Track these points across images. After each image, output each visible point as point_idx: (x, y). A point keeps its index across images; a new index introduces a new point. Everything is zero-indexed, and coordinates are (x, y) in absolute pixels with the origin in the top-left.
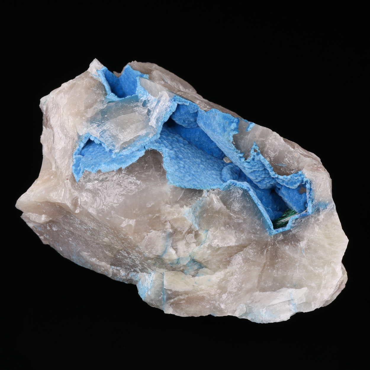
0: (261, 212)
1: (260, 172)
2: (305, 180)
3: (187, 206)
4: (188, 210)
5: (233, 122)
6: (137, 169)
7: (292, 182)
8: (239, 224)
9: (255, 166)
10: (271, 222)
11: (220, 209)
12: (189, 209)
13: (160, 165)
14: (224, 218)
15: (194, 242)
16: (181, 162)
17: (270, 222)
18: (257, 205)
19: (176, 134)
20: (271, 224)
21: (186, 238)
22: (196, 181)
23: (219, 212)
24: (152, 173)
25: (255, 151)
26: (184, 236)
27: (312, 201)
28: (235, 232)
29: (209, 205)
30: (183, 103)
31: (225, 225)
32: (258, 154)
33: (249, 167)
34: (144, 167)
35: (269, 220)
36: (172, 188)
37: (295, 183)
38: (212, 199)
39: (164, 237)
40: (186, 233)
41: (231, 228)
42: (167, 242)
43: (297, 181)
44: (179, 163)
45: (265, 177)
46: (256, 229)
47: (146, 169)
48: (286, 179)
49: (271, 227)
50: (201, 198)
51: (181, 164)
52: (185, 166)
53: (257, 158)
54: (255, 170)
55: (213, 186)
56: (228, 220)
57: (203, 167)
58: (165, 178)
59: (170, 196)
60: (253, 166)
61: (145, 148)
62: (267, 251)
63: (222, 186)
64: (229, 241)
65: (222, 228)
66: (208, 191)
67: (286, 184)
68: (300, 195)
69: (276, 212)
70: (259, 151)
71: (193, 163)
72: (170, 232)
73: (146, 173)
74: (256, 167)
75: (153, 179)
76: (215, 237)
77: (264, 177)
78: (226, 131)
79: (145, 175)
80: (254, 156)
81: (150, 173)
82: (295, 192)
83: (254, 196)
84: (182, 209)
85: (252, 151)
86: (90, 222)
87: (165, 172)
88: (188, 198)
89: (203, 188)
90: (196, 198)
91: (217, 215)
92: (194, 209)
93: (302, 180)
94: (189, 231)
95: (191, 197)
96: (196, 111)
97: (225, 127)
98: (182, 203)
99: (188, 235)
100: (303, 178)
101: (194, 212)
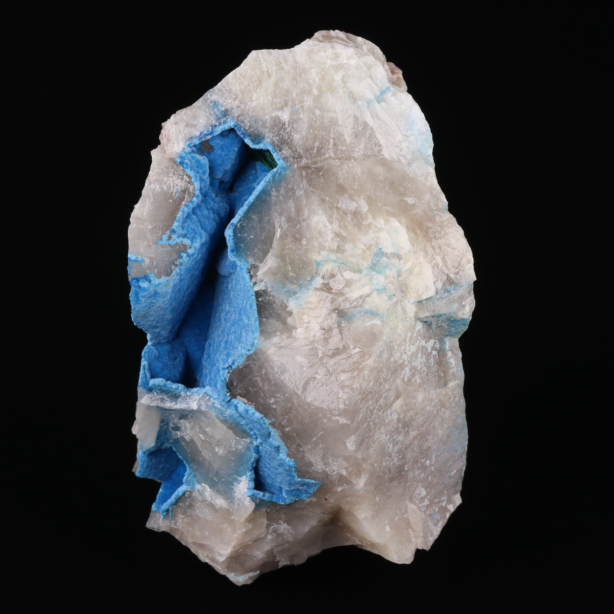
0: (259, 195)
1: (202, 219)
2: (188, 149)
3: (286, 307)
4: (293, 301)
5: (140, 287)
6: (262, 401)
7: (197, 167)
8: (289, 220)
9: (194, 230)
10: (268, 174)
11: (276, 256)
13: (242, 369)
14: (288, 244)
15: (342, 275)
16: (230, 340)
17: (269, 176)
18: (250, 205)
19: (203, 365)
20: (271, 173)
21: (340, 290)
22: (245, 307)
23: (282, 257)
24: (257, 376)
25: (170, 238)
26: (336, 294)
27: (216, 126)
28: (304, 220)
29: (275, 274)
30: (146, 371)
31: (299, 240)
32: (173, 231)
33: (199, 238)
34: (254, 391)
36: (263, 338)
37: (198, 161)
38: (265, 273)
39: (348, 322)
40: (331, 293)
41: (299, 229)
42: (354, 315)
43: (193, 161)
44: (231, 342)
45: (207, 209)
46: (287, 192)
47: (255, 387)
48: (196, 177)
49: (275, 172)
50: (270, 289)
51: (231, 339)
52: (233, 332)
53: (180, 231)
55: (246, 280)
56: (290, 239)
57: (227, 305)
58: (255, 353)
59: (277, 336)
60: (196, 233)
61: (229, 401)
62: (315, 163)
63: (242, 266)
64: (321, 225)
65: (304, 242)
66: (255, 283)
67: (205, 175)
68: (215, 147)
69: (258, 173)
70: (168, 232)
71: (227, 322)
72: (337, 316)
73: (261, 384)
74: (196, 228)
75: (264, 371)
76: (322, 248)
78: (155, 291)
79: (263, 385)
80: (178, 237)
81: (259, 379)
82: (212, 156)
83: (239, 215)
84: (295, 311)
85: (172, 242)
86: (376, 441)
87: (249, 358)
88: (274, 308)
89: (252, 292)
90: (271, 298)
91: (287, 257)
92: (289, 293)
93: (189, 153)
94: (327, 288)
95: (271, 305)
96: (153, 348)
97: (150, 295)
98: (283, 315)
99: (332, 289)
100: (186, 153)
101: (294, 293)
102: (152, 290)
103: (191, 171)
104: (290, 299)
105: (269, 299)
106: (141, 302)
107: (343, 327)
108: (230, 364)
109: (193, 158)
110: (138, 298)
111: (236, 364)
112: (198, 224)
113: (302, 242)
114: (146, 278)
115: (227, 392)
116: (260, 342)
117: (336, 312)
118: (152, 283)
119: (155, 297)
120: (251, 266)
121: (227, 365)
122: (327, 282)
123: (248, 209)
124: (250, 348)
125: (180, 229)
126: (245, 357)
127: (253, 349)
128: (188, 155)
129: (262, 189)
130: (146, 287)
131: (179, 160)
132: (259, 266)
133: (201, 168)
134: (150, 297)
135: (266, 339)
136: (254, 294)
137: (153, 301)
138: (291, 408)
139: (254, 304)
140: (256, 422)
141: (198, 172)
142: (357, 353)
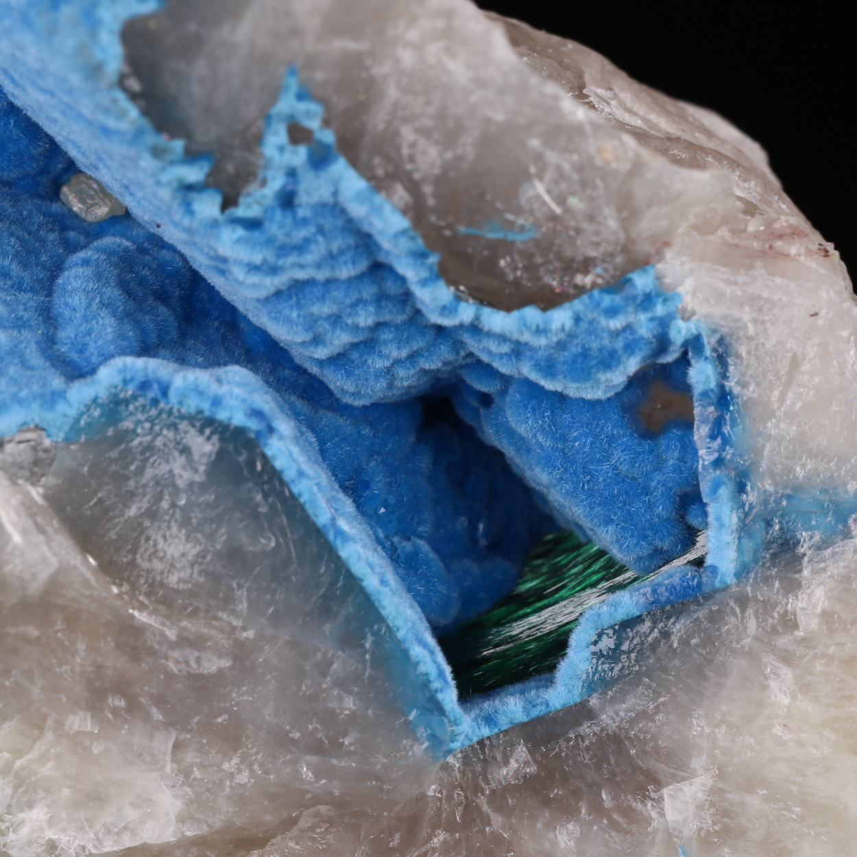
0: (362, 591)
1: (337, 294)
2: (680, 332)
7: (585, 354)
8: (203, 686)
9: (300, 248)
10: (440, 657)
11: (55, 584)
18: (331, 537)
20: (441, 674)
25: (297, 134)
27: (741, 489)
28: (177, 746)
32: (320, 159)
33: (257, 258)
35: (425, 645)
37: (609, 360)
41: (147, 718)
43: (619, 344)
45: (378, 326)
46: (329, 717)
48: (540, 331)
49: (440, 696)
53: (313, 190)
54: (301, 275)
56: (114, 662)
60: (283, 250)
63: (61, 407)
64: (132, 814)
65: (80, 722)
67: (537, 366)
68: (647, 445)
69: (468, 563)
70: (328, 137)
74: (309, 258)
77: (370, 321)
80: (292, 173)
82: (612, 426)
83: (301, 474)
85: (276, 138)
91: (33, 632)
100: (665, 319)
109: (632, 345)
112: (320, 276)
113: (81, 713)
123: (314, 524)
128: (652, 325)
129: (384, 612)
141: (558, 346)
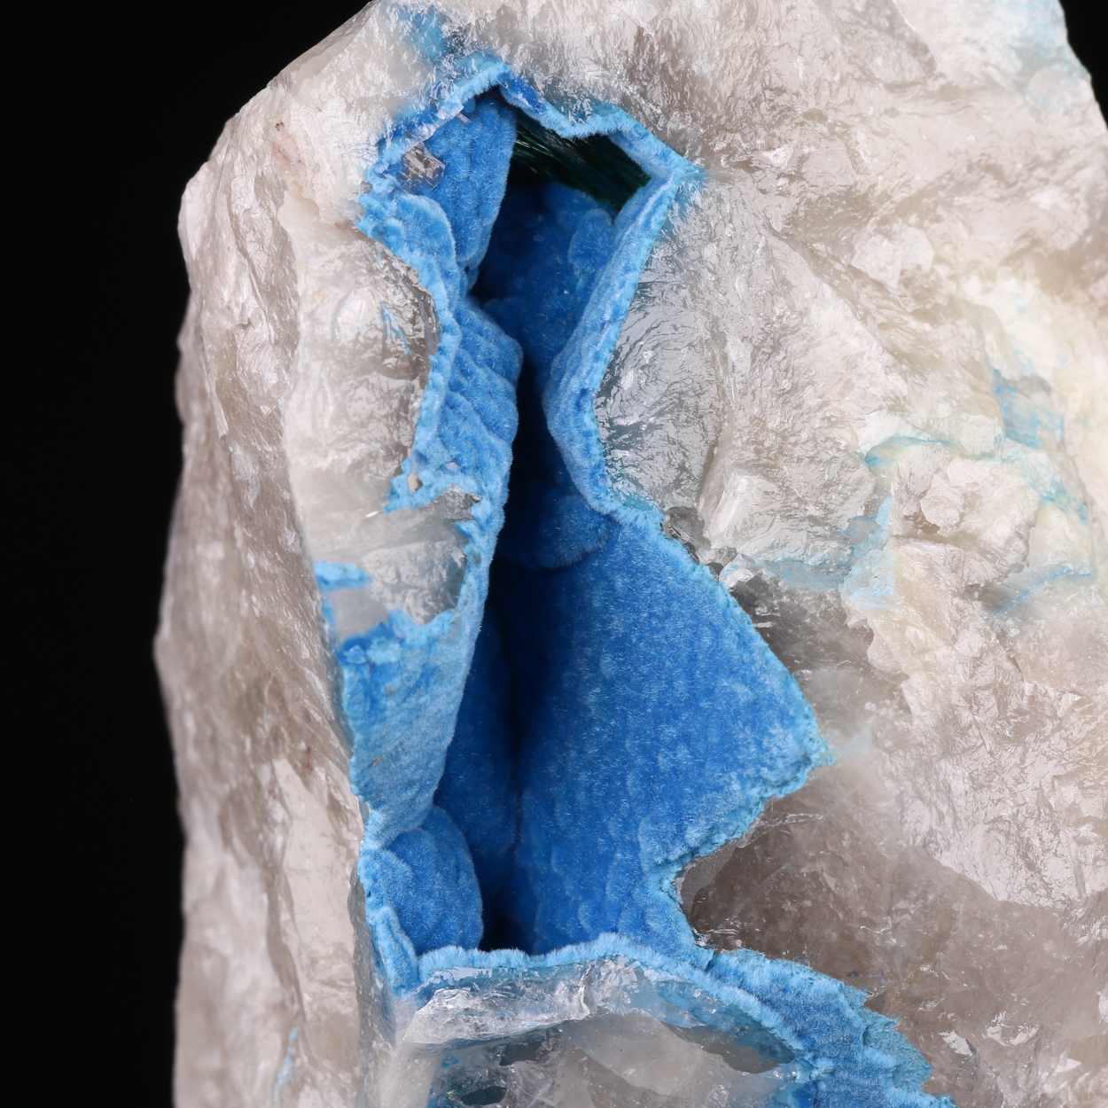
1: (479, 401)
2: (379, 185)
3: (842, 615)
4: (856, 594)
5: (370, 666)
6: (835, 935)
7: (426, 233)
9: (473, 442)
12: (849, 593)
13: (749, 849)
15: (946, 477)
16: (665, 767)
21: (958, 525)
23: (762, 464)
24: (814, 859)
25: (414, 483)
26: (953, 541)
28: (790, 334)
33: (492, 462)
34: (802, 910)
36: (837, 732)
39: (1023, 620)
40: (940, 540)
42: (1026, 593)
43: (410, 216)
44: (677, 771)
47: (807, 897)
48: (429, 267)
49: (671, 195)
50: (767, 575)
51: (673, 762)
52: (677, 741)
54: (484, 429)
58: (812, 790)
59: (869, 713)
60: (480, 451)
61: (710, 965)
66: (717, 568)
67: (447, 256)
72: (986, 608)
73: (831, 882)
74: (475, 433)
75: (847, 836)
78: (424, 666)
79: (841, 883)
80: (438, 474)
81: (821, 867)
84: (875, 624)
85: (424, 495)
87: (777, 809)
88: (810, 631)
89: (723, 597)
90: (785, 599)
92: (828, 573)
93: (391, 196)
94: (922, 529)
95: (800, 622)
96: (389, 855)
97: (412, 683)
98: (848, 643)
99: (938, 528)
100: (378, 196)
101: (838, 567)
102: (413, 666)
103: (411, 250)
104: (843, 589)
105: (781, 604)
106: (388, 713)
107: (1013, 640)
108: (693, 843)
109: (405, 207)
110: (374, 701)
111: (721, 839)
112: (477, 419)
113: (806, 400)
114: (386, 631)
115: (697, 937)
116: (831, 747)
117: (976, 595)
118: (408, 641)
119: (428, 684)
120: (672, 516)
121: (678, 851)
122: (914, 509)
124: (788, 776)
125: (438, 446)
126: (761, 807)
127: (805, 775)
128: (388, 204)
130: (394, 659)
131: (368, 225)
132: (694, 510)
133: (436, 236)
134: (411, 691)
135: (846, 733)
136: (732, 599)
137: (422, 700)
138: (943, 936)
139: (751, 630)
140: (818, 1009)
141: (430, 251)
142: (1071, 710)
